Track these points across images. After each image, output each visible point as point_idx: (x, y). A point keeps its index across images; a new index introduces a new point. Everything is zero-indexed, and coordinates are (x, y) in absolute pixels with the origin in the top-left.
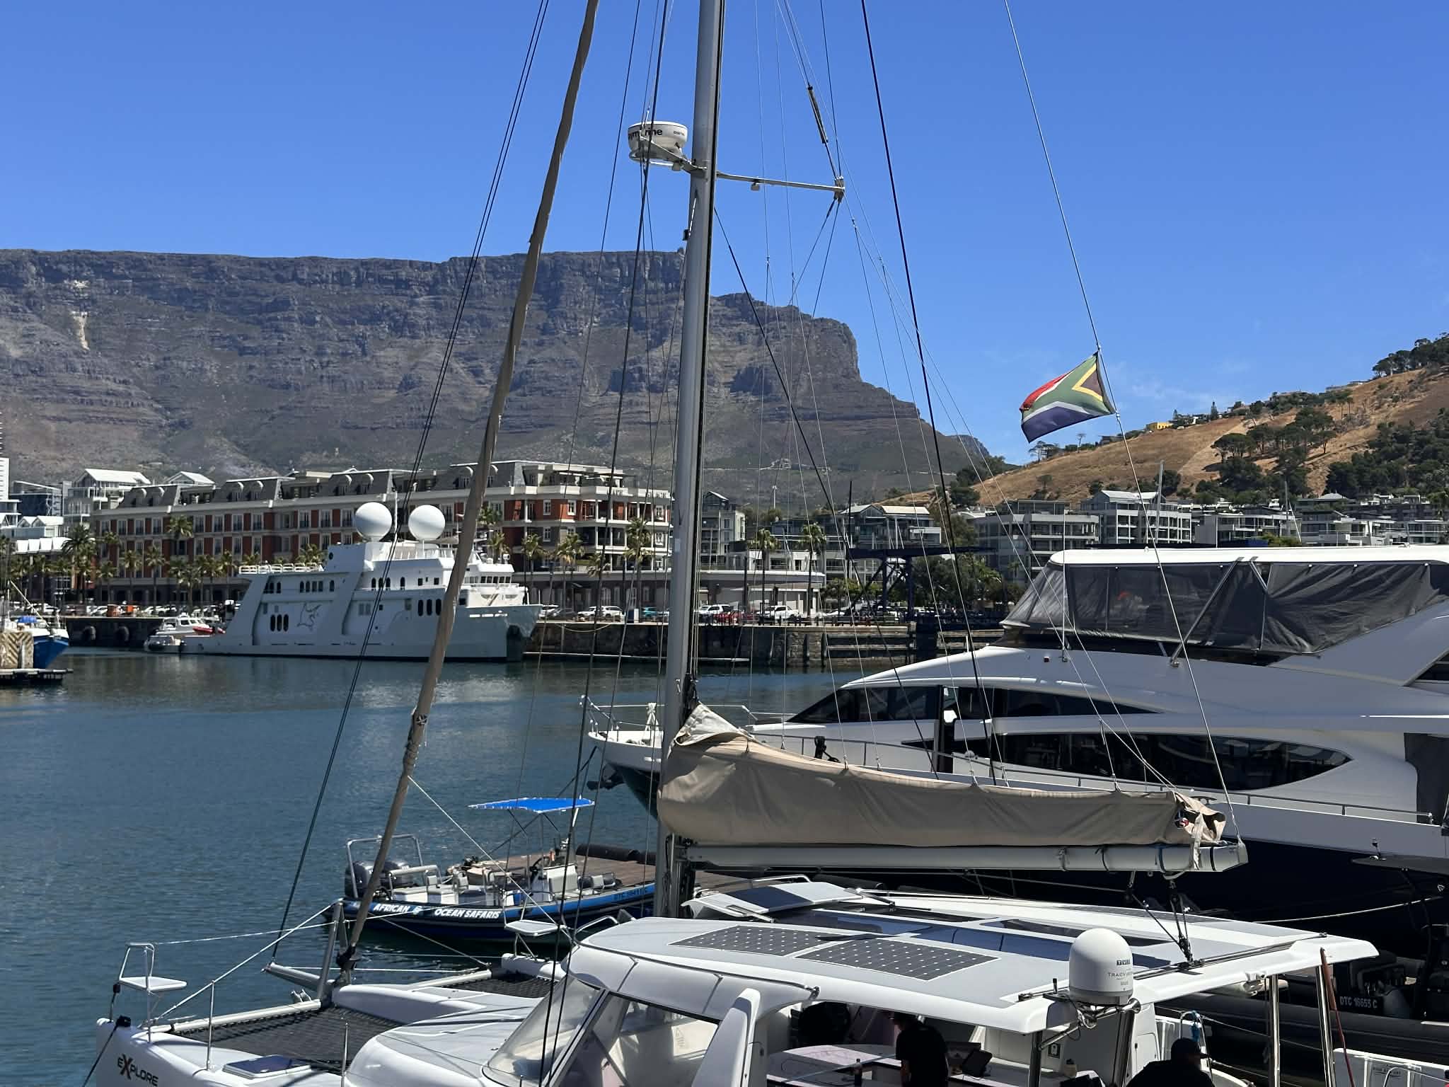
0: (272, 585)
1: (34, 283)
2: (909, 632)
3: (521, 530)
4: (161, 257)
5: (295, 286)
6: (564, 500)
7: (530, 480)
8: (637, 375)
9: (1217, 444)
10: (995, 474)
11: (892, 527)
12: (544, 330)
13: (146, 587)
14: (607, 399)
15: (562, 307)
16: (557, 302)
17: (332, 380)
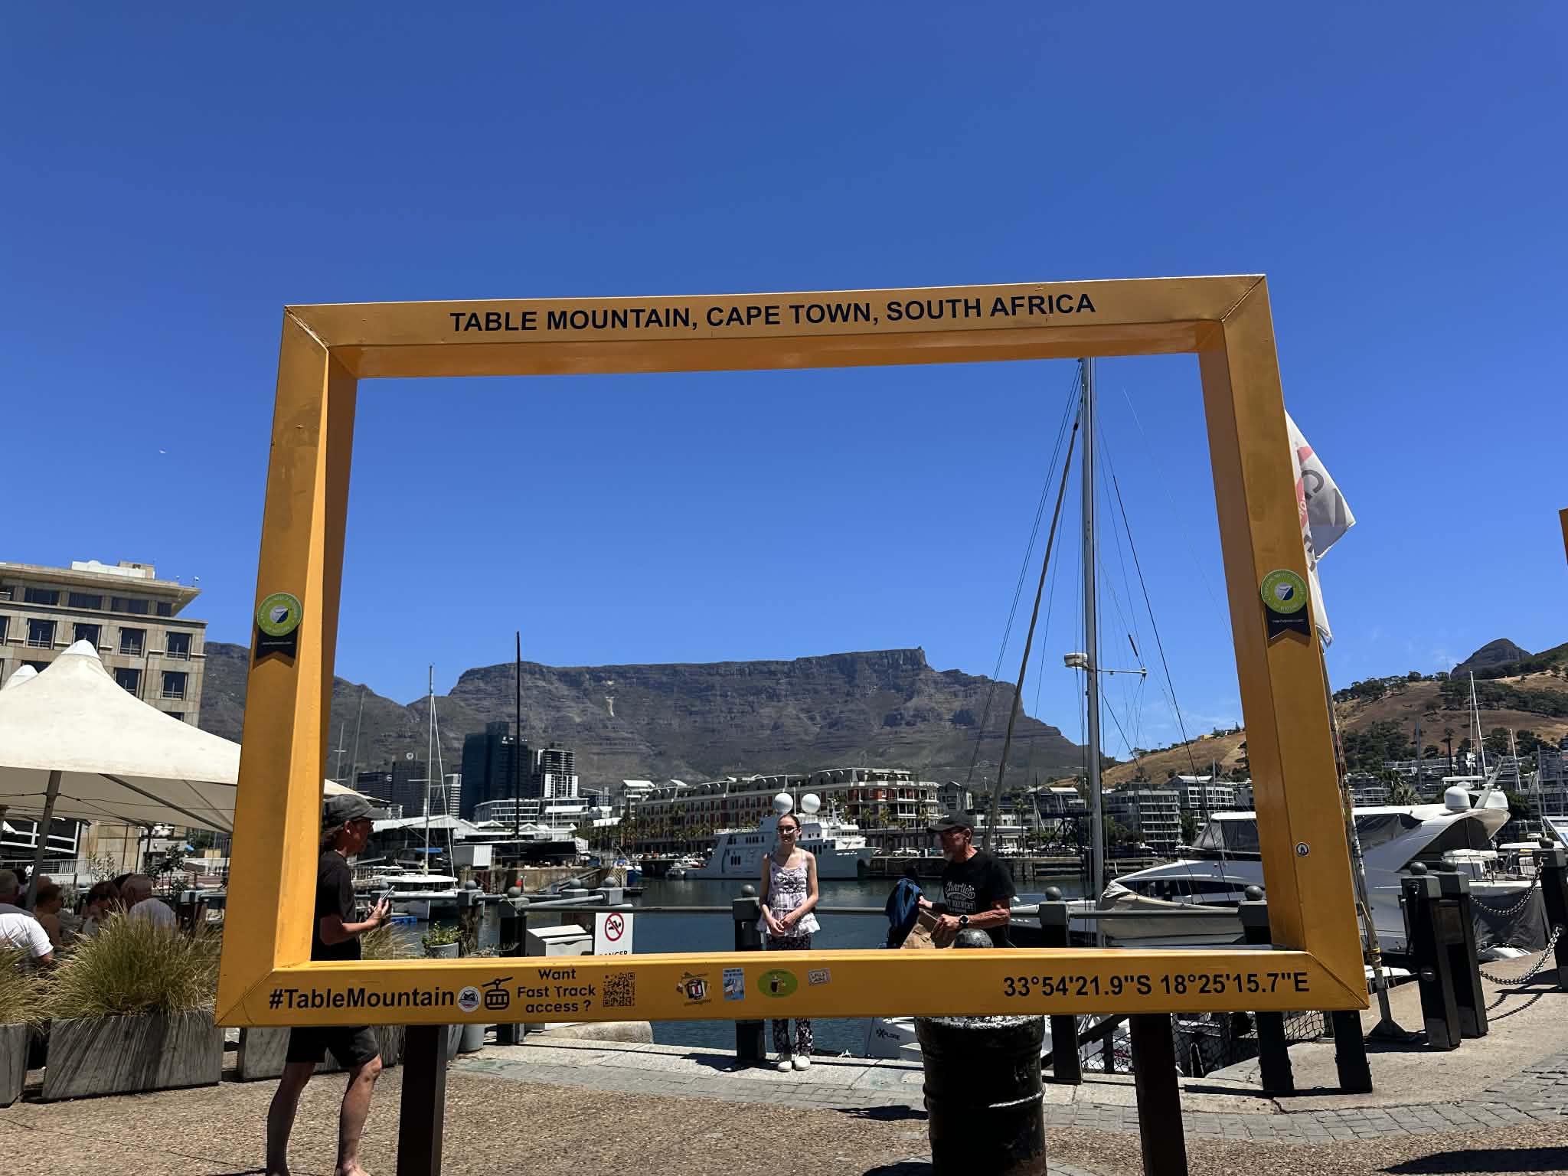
0: (731, 839)
1: (588, 683)
2: (1082, 860)
3: (857, 806)
4: (651, 666)
5: (718, 678)
6: (880, 789)
7: (861, 779)
8: (899, 717)
9: (1241, 747)
10: (1110, 768)
11: (1059, 799)
12: (848, 694)
13: (660, 843)
14: (883, 731)
15: (857, 681)
16: (853, 678)
17: (737, 726)
